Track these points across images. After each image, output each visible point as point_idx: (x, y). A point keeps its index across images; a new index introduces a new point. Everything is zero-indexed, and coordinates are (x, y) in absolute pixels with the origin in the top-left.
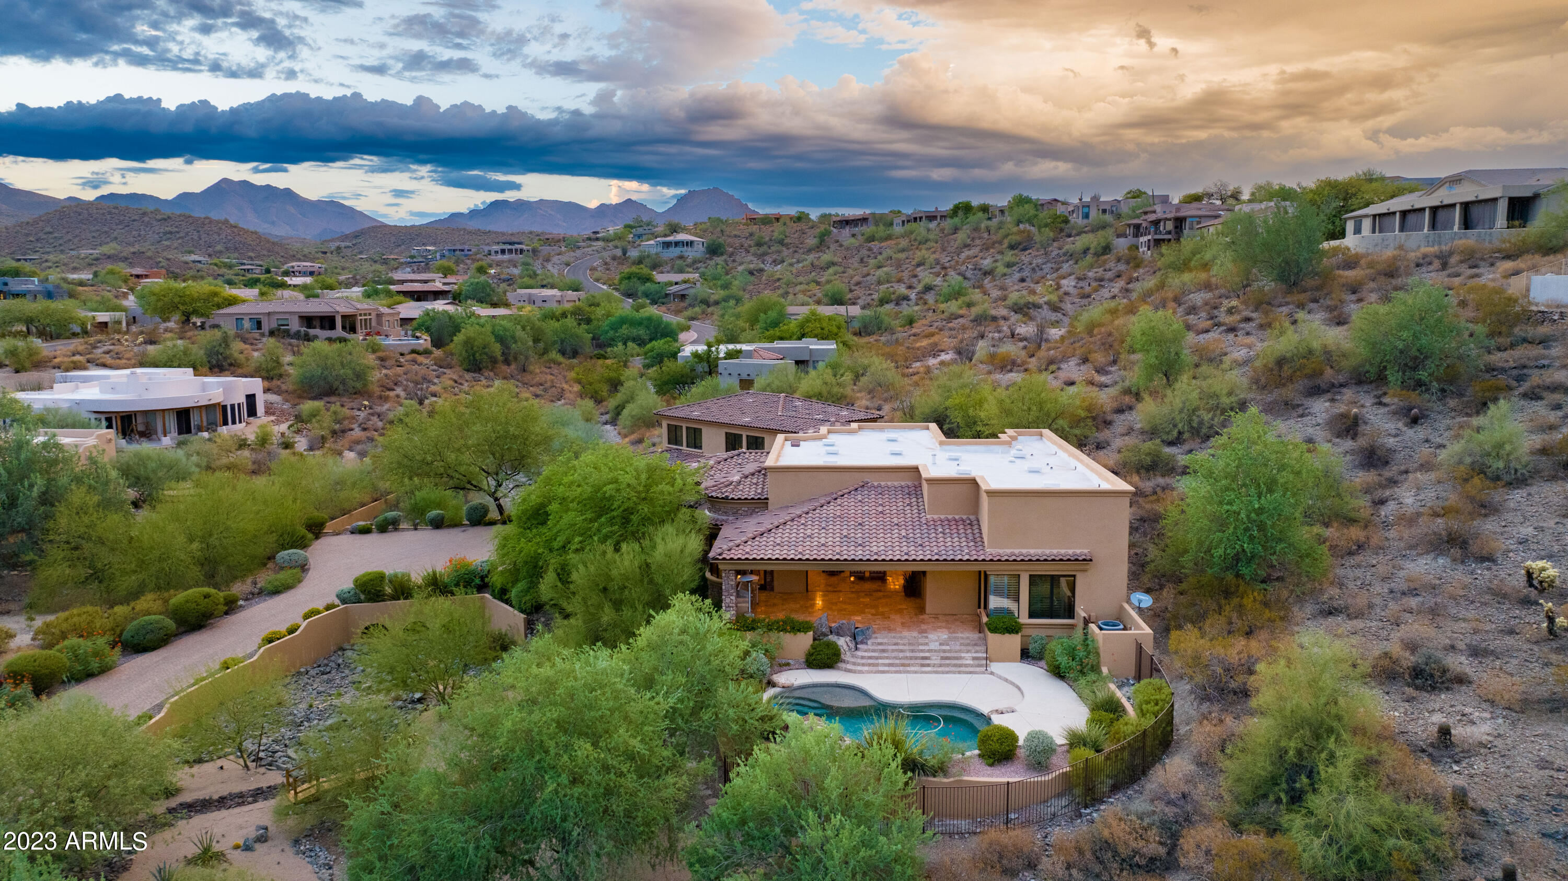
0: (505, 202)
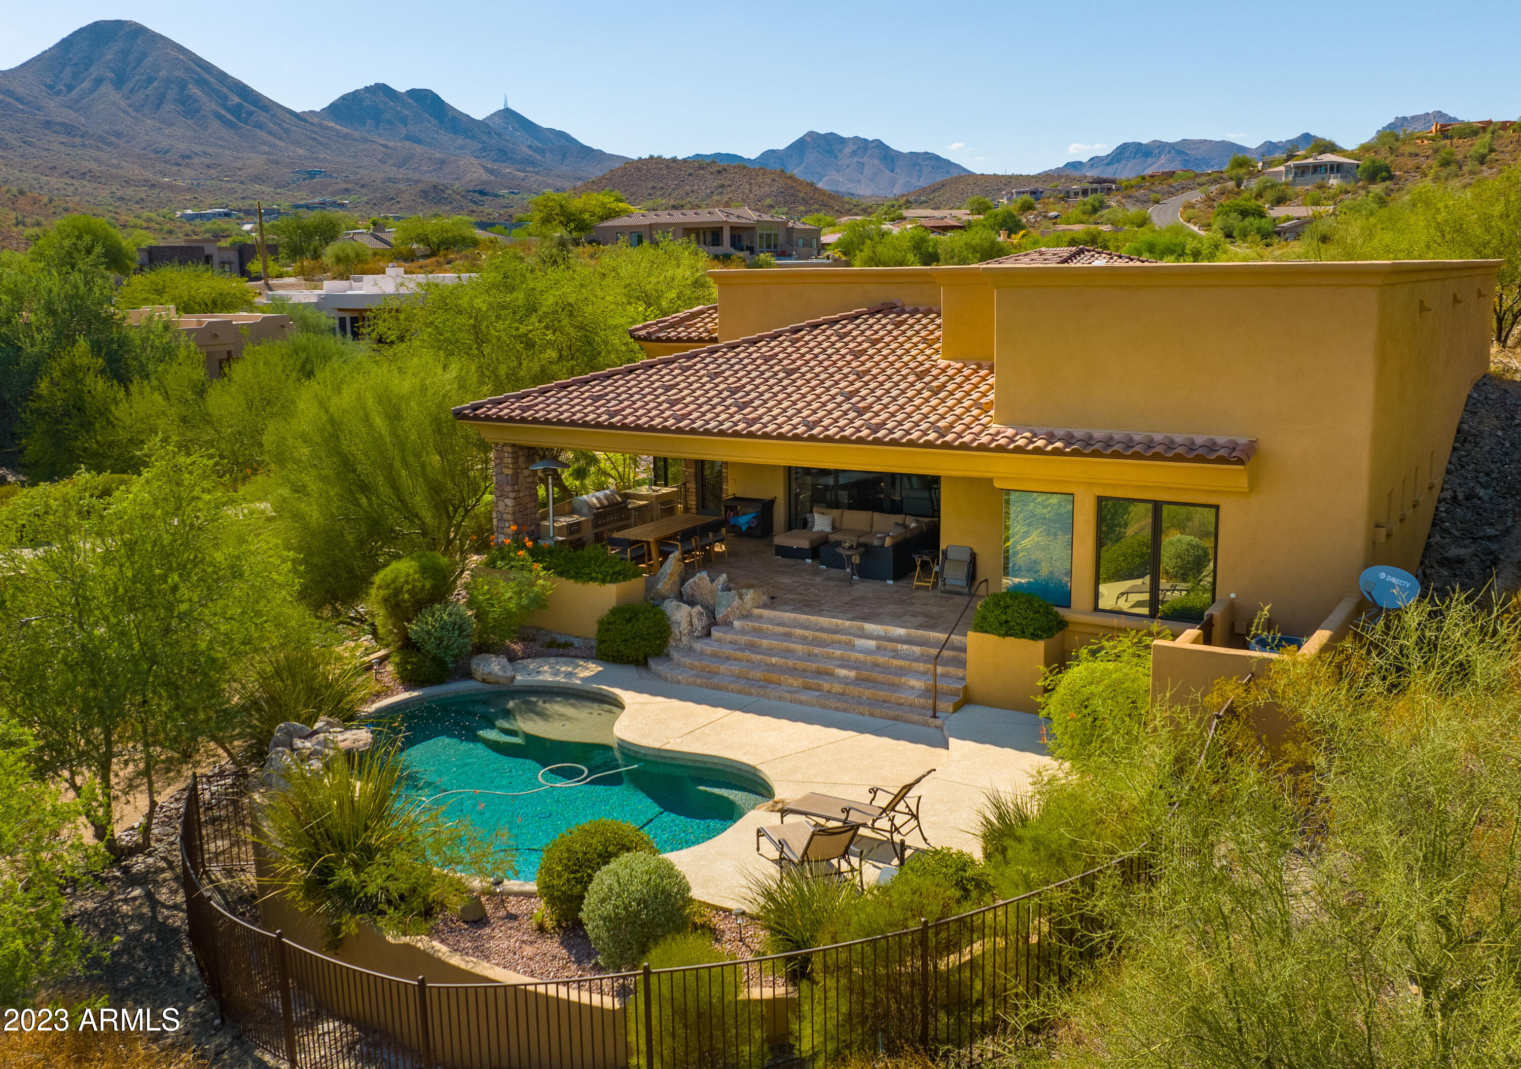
0: (1136, 146)
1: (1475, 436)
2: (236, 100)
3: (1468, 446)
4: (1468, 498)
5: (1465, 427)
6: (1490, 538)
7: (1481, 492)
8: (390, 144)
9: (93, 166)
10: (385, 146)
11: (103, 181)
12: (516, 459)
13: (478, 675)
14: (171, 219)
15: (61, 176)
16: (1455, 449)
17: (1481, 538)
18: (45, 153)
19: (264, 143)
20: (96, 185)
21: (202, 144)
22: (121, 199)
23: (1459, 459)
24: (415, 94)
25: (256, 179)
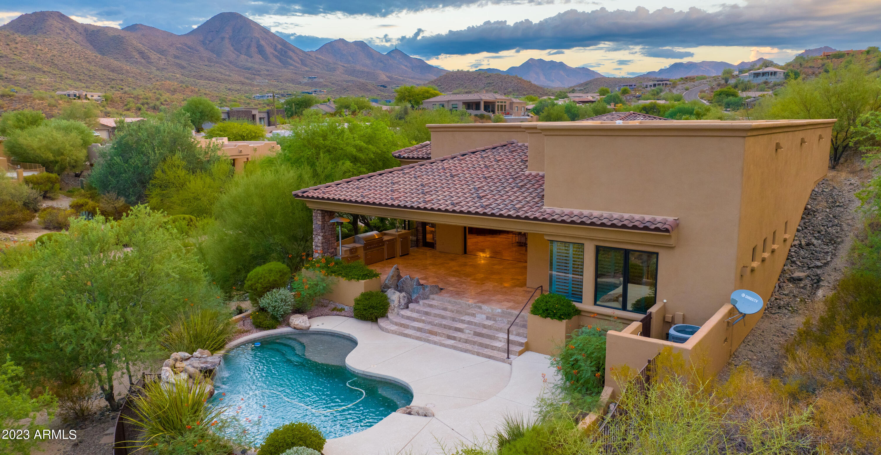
0: (681, 64)
1: (814, 212)
2: (279, 46)
3: (810, 217)
4: (808, 245)
5: (809, 207)
6: (818, 267)
7: (815, 241)
8: (345, 65)
9: (218, 75)
10: (343, 66)
11: (222, 82)
12: (323, 217)
13: (292, 325)
14: (250, 98)
15: (205, 80)
16: (802, 218)
17: (813, 267)
18: (198, 70)
19: (291, 65)
20: (219, 84)
21: (265, 66)
22: (229, 89)
23: (804, 223)
24: (356, 43)
25: (287, 80)
